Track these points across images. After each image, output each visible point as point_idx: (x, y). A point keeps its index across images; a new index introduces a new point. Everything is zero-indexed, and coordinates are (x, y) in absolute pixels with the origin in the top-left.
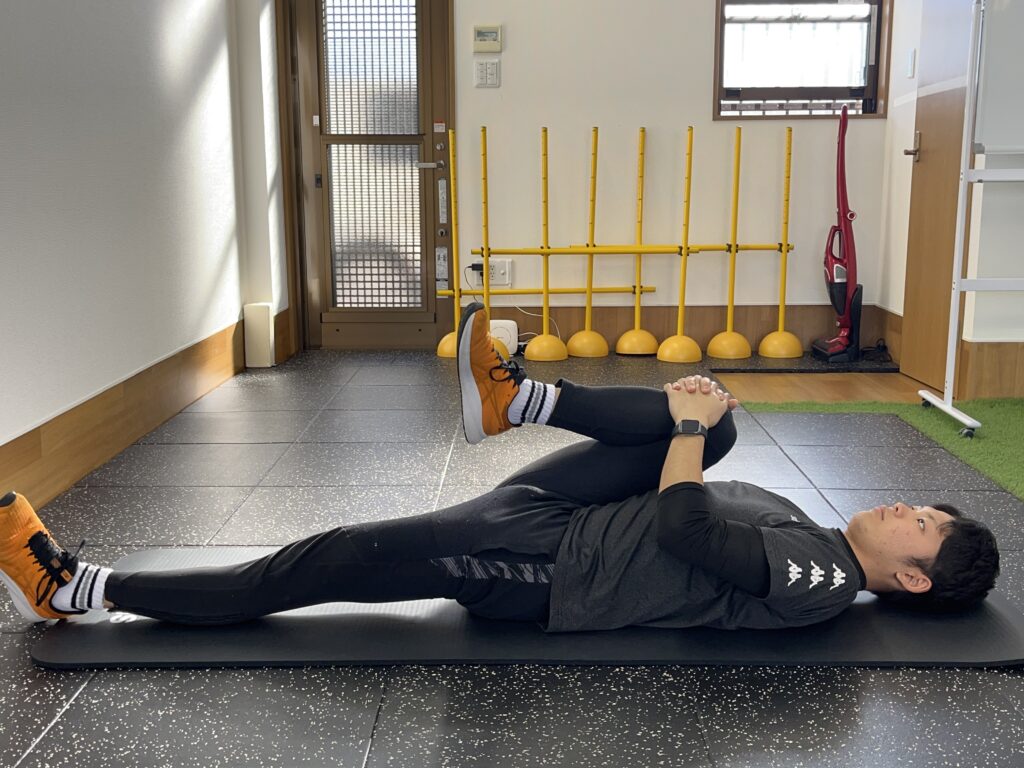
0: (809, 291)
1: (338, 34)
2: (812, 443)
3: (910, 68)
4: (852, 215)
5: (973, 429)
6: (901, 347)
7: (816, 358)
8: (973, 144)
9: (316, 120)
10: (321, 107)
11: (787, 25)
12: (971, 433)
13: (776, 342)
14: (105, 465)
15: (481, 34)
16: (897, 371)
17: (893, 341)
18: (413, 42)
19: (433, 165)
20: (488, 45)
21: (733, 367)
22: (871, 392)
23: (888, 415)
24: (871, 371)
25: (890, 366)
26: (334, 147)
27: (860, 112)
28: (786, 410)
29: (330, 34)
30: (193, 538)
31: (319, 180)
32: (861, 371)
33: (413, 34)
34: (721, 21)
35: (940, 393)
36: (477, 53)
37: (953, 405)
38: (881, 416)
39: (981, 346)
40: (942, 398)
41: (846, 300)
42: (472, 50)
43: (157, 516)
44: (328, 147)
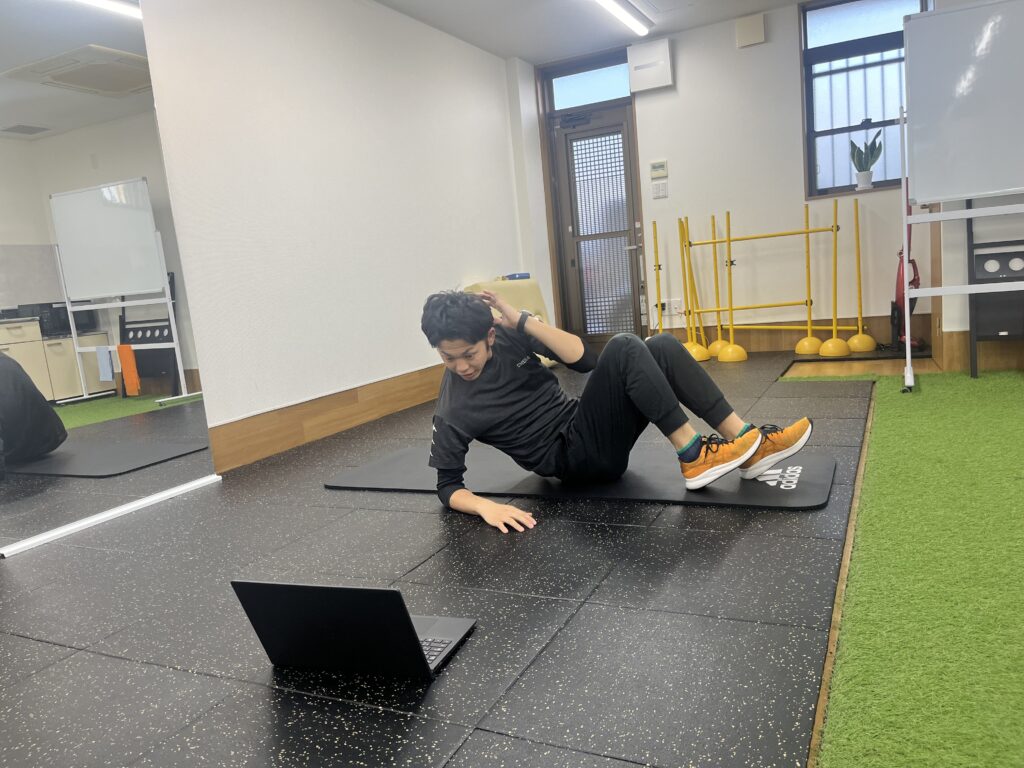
1: (582, 178)
5: (910, 387)
6: (932, 341)
9: (570, 229)
10: (575, 222)
15: (655, 167)
16: (930, 357)
18: (623, 177)
19: (635, 247)
20: (661, 172)
23: (867, 381)
25: (927, 354)
26: (583, 243)
29: (577, 179)
31: (573, 262)
33: (623, 172)
34: (813, 136)
36: (653, 179)
38: (862, 381)
42: (649, 178)
44: (579, 243)
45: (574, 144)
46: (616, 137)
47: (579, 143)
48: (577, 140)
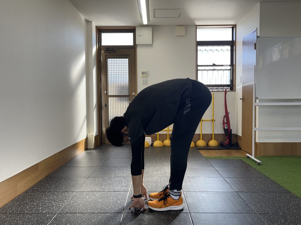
0: (219, 130)
1: (111, 73)
2: (221, 166)
3: (240, 80)
4: (229, 113)
5: (260, 163)
6: (241, 143)
7: (222, 146)
8: (255, 97)
9: (105, 92)
10: (107, 89)
11: (212, 71)
12: (259, 164)
13: (212, 142)
14: (53, 172)
15: (143, 73)
16: (241, 149)
17: (239, 142)
18: (128, 75)
20: (145, 75)
21: (202, 148)
22: (235, 154)
23: (239, 160)
24: (235, 149)
25: (239, 148)
26: (109, 98)
27: (229, 90)
28: (215, 158)
29: (109, 73)
30: (73, 190)
31: (106, 105)
32: (232, 149)
33: (128, 73)
34: (197, 70)
35: (251, 154)
37: (255, 157)
38: (238, 160)
39: (260, 143)
40: (252, 156)
41: (228, 132)
42: (141, 76)
43: (65, 184)
44: (108, 98)
45: (109, 59)
46: (126, 59)
47: (111, 59)
48: (110, 58)
